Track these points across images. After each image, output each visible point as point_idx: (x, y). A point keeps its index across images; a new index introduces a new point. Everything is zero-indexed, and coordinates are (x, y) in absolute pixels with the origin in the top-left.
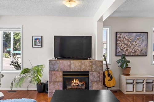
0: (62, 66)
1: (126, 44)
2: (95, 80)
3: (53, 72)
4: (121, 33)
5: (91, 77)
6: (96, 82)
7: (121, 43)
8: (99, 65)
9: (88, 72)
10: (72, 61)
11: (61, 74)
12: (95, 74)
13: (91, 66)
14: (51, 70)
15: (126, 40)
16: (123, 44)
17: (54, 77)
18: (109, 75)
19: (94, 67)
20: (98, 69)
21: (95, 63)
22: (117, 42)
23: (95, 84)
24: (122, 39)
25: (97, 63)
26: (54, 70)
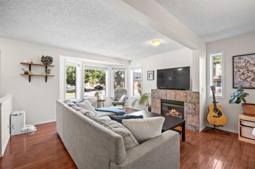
0: (160, 95)
1: (252, 71)
2: (190, 112)
3: (154, 99)
4: (241, 57)
5: (186, 108)
6: (191, 114)
7: (241, 70)
8: (194, 96)
9: (183, 102)
10: (168, 91)
11: (160, 102)
12: (190, 105)
13: (186, 97)
14: (153, 98)
15: (252, 65)
16: (246, 72)
17: (155, 104)
18: (216, 110)
19: (189, 98)
20: (193, 101)
21: (190, 95)
22: (235, 70)
23: (190, 115)
24: (244, 65)
25: (193, 94)
26: (155, 98)
